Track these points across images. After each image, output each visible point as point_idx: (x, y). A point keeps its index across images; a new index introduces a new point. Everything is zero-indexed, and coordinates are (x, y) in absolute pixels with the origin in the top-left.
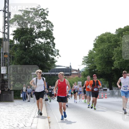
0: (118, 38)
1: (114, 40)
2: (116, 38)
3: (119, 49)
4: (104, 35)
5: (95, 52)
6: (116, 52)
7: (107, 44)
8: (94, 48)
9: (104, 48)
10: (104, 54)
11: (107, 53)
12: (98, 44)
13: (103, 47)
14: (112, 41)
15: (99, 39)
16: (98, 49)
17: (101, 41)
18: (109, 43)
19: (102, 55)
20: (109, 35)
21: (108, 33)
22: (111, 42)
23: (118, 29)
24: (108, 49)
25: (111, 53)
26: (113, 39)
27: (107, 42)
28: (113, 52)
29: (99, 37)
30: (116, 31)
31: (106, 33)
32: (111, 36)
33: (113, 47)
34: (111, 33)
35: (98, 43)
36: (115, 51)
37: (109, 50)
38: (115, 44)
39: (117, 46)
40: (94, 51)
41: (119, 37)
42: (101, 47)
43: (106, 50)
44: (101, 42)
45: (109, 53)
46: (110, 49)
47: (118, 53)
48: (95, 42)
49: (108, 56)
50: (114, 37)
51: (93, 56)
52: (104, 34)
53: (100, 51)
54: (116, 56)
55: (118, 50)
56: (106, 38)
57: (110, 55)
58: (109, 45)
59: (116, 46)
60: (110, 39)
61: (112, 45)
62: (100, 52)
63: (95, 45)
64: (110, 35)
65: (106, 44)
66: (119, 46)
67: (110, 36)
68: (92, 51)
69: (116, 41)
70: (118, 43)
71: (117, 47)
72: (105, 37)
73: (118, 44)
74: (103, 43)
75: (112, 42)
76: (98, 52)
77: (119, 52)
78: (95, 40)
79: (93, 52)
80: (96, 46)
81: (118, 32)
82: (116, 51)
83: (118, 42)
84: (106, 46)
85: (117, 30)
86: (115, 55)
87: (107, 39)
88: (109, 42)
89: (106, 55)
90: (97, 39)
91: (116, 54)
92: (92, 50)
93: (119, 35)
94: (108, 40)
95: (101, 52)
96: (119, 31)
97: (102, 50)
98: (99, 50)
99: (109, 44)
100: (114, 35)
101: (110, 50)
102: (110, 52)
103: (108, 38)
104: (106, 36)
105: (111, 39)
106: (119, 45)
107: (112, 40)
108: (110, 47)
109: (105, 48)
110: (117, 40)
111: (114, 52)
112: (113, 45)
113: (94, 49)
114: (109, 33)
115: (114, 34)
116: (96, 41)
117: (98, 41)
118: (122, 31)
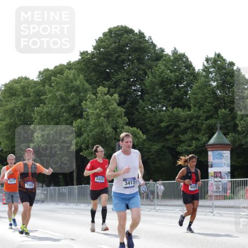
0: (42, 88)
1: (34, 91)
2: (38, 87)
3: (43, 109)
4: (16, 83)
6: (38, 115)
7: (21, 99)
9: (16, 107)
10: (15, 119)
11: (21, 116)
12: (5, 100)
13: (14, 104)
14: (31, 94)
16: (3, 108)
17: (11, 93)
19: (12, 120)
20: (24, 82)
21: (23, 78)
22: (28, 96)
23: (42, 71)
25: (28, 116)
26: (33, 89)
27: (22, 96)
28: (33, 115)
29: (5, 85)
30: (38, 74)
31: (19, 78)
32: (29, 85)
33: (33, 104)
34: (29, 79)
35: (4, 97)
36: (35, 112)
37: (24, 110)
38: (37, 99)
39: (41, 103)
41: (44, 87)
42: (10, 106)
43: (20, 111)
44: (10, 96)
45: (24, 117)
46: (27, 108)
47: (41, 117)
49: (22, 122)
50: (35, 86)
52: (15, 79)
54: (39, 123)
55: (43, 112)
56: (19, 87)
57: (28, 120)
58: (25, 102)
59: (39, 103)
60: (27, 89)
61: (31, 101)
62: (7, 114)
64: (26, 81)
65: (19, 99)
66: (45, 104)
67: (27, 83)
69: (39, 94)
70: (42, 97)
71: (41, 105)
72: (17, 86)
73: (42, 100)
74: (14, 98)
75: (30, 96)
76: (4, 114)
77: (44, 115)
81: (42, 77)
82: (37, 112)
83: (42, 95)
84: (18, 103)
85: (40, 73)
86: (36, 121)
87: (21, 90)
88: (25, 95)
89: (20, 120)
90: (3, 89)
91: (38, 118)
94: (24, 92)
95: (9, 115)
96: (44, 74)
97: (12, 111)
98: (7, 110)
99: (25, 99)
100: (35, 82)
101: (27, 111)
103: (23, 87)
104: (19, 83)
105: (29, 89)
106: (44, 101)
107: (31, 91)
108: (26, 106)
109: (18, 107)
110: (40, 91)
111: (34, 114)
112: (33, 101)
114: (26, 79)
115: (35, 80)
117: (5, 94)
118: (51, 76)
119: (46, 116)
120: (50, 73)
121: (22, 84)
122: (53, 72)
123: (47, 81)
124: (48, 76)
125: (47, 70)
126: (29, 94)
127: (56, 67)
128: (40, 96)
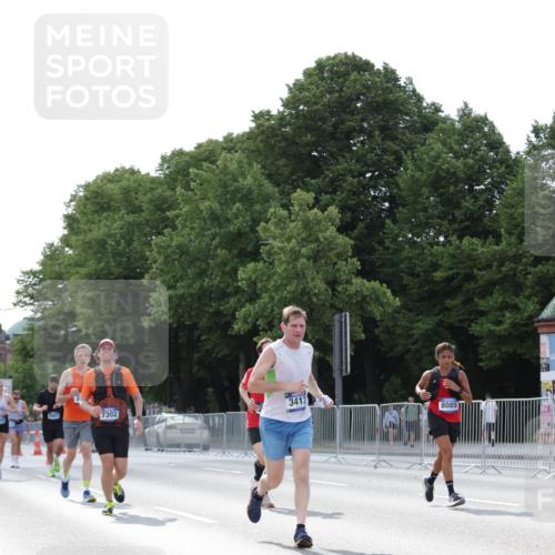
0: (169, 193)
1: (151, 201)
2: (160, 191)
3: (172, 239)
4: (110, 181)
5: (71, 252)
6: (159, 253)
7: (122, 219)
8: (64, 236)
9: (110, 236)
10: (108, 262)
11: (121, 254)
12: (85, 219)
13: (106, 229)
14: (145, 206)
15: (86, 198)
16: (82, 237)
17: (98, 204)
18: (131, 215)
19: (102, 265)
20: (129, 180)
21: (127, 171)
22: (137, 210)
23: (169, 154)
24: (127, 238)
25: (137, 256)
26: (149, 195)
27: (123, 211)
28: (148, 254)
29: (87, 187)
30: (159, 161)
31: (117, 170)
32: (140, 185)
33: (148, 229)
34: (138, 171)
35: (84, 214)
36: (154, 247)
37: (129, 243)
38: (157, 216)
39: (166, 227)
40: (67, 249)
41: (174, 189)
42: (97, 233)
43: (118, 243)
44: (96, 212)
45: (128, 258)
46: (135, 238)
47: (166, 257)
48: (70, 211)
49: (125, 269)
50: (152, 189)
51: (63, 270)
52: (109, 174)
53: (90, 248)
54: (161, 270)
55: (170, 246)
56: (117, 191)
57: (137, 264)
58: (129, 223)
59: (161, 226)
60: (134, 195)
61: (144, 222)
62: (90, 252)
63: (70, 221)
64: (132, 178)
65: (116, 217)
66: (174, 228)
67: (135, 181)
68: (56, 250)
69: (162, 206)
70: (168, 213)
71: (166, 231)
72: (113, 188)
73: (168, 218)
74: (105, 214)
75: (142, 211)
76: (84, 251)
77: (174, 252)
78: (71, 201)
79: (62, 251)
80: (75, 226)
81: (168, 168)
82: (158, 246)
83: (169, 208)
84: (115, 225)
85: (164, 159)
86: (154, 266)
87: (121, 196)
88: (131, 208)
89: (119, 264)
90: (81, 194)
91: (161, 259)
92: (57, 242)
93: (175, 180)
94: (127, 201)
95: (95, 253)
96: (174, 162)
97: (102, 244)
98: (89, 242)
99: (130, 218)
100: (154, 180)
101: (135, 244)
102: (136, 253)
103: (126, 192)
104: (118, 181)
105: (140, 196)
106: (173, 222)
107: (144, 200)
108: (133, 232)
109: (115, 235)
110: (165, 200)
111: (151, 251)
112: (148, 221)
113: (65, 241)
114: (133, 172)
115: (153, 174)
116: (73, 203)
117: (85, 206)
118: (188, 165)
119: (177, 256)
120: (187, 158)
121: (124, 183)
122: (192, 157)
123: (180, 178)
124: (182, 167)
125: (179, 153)
126: (140, 207)
127: (199, 146)
128: (164, 212)
